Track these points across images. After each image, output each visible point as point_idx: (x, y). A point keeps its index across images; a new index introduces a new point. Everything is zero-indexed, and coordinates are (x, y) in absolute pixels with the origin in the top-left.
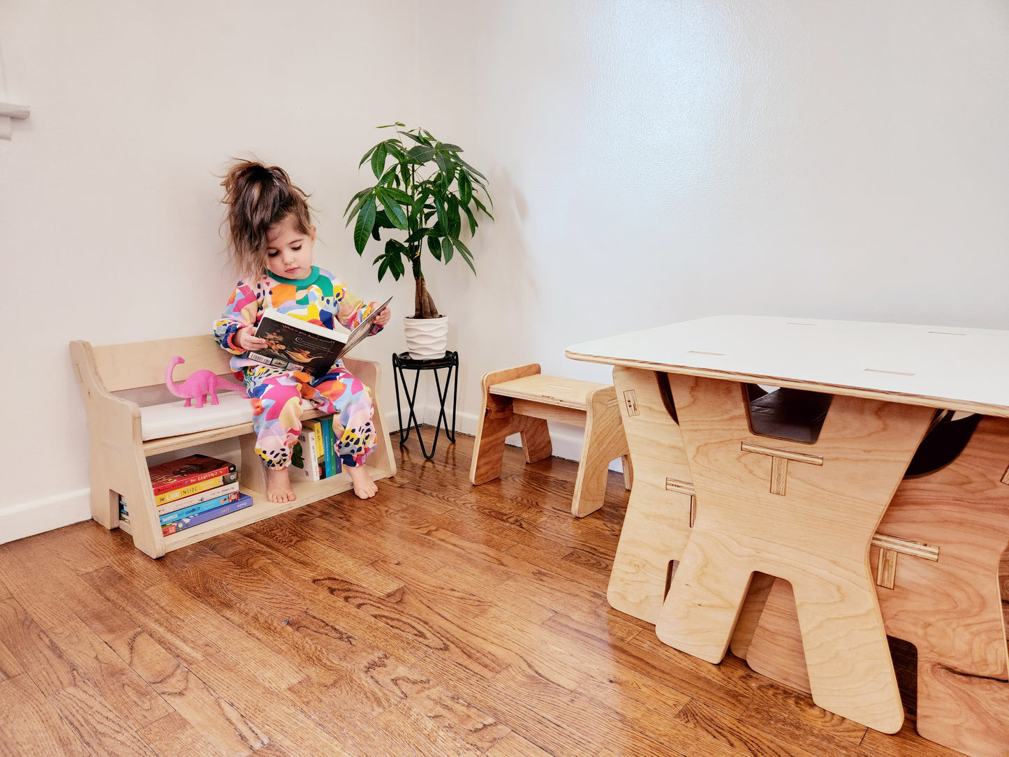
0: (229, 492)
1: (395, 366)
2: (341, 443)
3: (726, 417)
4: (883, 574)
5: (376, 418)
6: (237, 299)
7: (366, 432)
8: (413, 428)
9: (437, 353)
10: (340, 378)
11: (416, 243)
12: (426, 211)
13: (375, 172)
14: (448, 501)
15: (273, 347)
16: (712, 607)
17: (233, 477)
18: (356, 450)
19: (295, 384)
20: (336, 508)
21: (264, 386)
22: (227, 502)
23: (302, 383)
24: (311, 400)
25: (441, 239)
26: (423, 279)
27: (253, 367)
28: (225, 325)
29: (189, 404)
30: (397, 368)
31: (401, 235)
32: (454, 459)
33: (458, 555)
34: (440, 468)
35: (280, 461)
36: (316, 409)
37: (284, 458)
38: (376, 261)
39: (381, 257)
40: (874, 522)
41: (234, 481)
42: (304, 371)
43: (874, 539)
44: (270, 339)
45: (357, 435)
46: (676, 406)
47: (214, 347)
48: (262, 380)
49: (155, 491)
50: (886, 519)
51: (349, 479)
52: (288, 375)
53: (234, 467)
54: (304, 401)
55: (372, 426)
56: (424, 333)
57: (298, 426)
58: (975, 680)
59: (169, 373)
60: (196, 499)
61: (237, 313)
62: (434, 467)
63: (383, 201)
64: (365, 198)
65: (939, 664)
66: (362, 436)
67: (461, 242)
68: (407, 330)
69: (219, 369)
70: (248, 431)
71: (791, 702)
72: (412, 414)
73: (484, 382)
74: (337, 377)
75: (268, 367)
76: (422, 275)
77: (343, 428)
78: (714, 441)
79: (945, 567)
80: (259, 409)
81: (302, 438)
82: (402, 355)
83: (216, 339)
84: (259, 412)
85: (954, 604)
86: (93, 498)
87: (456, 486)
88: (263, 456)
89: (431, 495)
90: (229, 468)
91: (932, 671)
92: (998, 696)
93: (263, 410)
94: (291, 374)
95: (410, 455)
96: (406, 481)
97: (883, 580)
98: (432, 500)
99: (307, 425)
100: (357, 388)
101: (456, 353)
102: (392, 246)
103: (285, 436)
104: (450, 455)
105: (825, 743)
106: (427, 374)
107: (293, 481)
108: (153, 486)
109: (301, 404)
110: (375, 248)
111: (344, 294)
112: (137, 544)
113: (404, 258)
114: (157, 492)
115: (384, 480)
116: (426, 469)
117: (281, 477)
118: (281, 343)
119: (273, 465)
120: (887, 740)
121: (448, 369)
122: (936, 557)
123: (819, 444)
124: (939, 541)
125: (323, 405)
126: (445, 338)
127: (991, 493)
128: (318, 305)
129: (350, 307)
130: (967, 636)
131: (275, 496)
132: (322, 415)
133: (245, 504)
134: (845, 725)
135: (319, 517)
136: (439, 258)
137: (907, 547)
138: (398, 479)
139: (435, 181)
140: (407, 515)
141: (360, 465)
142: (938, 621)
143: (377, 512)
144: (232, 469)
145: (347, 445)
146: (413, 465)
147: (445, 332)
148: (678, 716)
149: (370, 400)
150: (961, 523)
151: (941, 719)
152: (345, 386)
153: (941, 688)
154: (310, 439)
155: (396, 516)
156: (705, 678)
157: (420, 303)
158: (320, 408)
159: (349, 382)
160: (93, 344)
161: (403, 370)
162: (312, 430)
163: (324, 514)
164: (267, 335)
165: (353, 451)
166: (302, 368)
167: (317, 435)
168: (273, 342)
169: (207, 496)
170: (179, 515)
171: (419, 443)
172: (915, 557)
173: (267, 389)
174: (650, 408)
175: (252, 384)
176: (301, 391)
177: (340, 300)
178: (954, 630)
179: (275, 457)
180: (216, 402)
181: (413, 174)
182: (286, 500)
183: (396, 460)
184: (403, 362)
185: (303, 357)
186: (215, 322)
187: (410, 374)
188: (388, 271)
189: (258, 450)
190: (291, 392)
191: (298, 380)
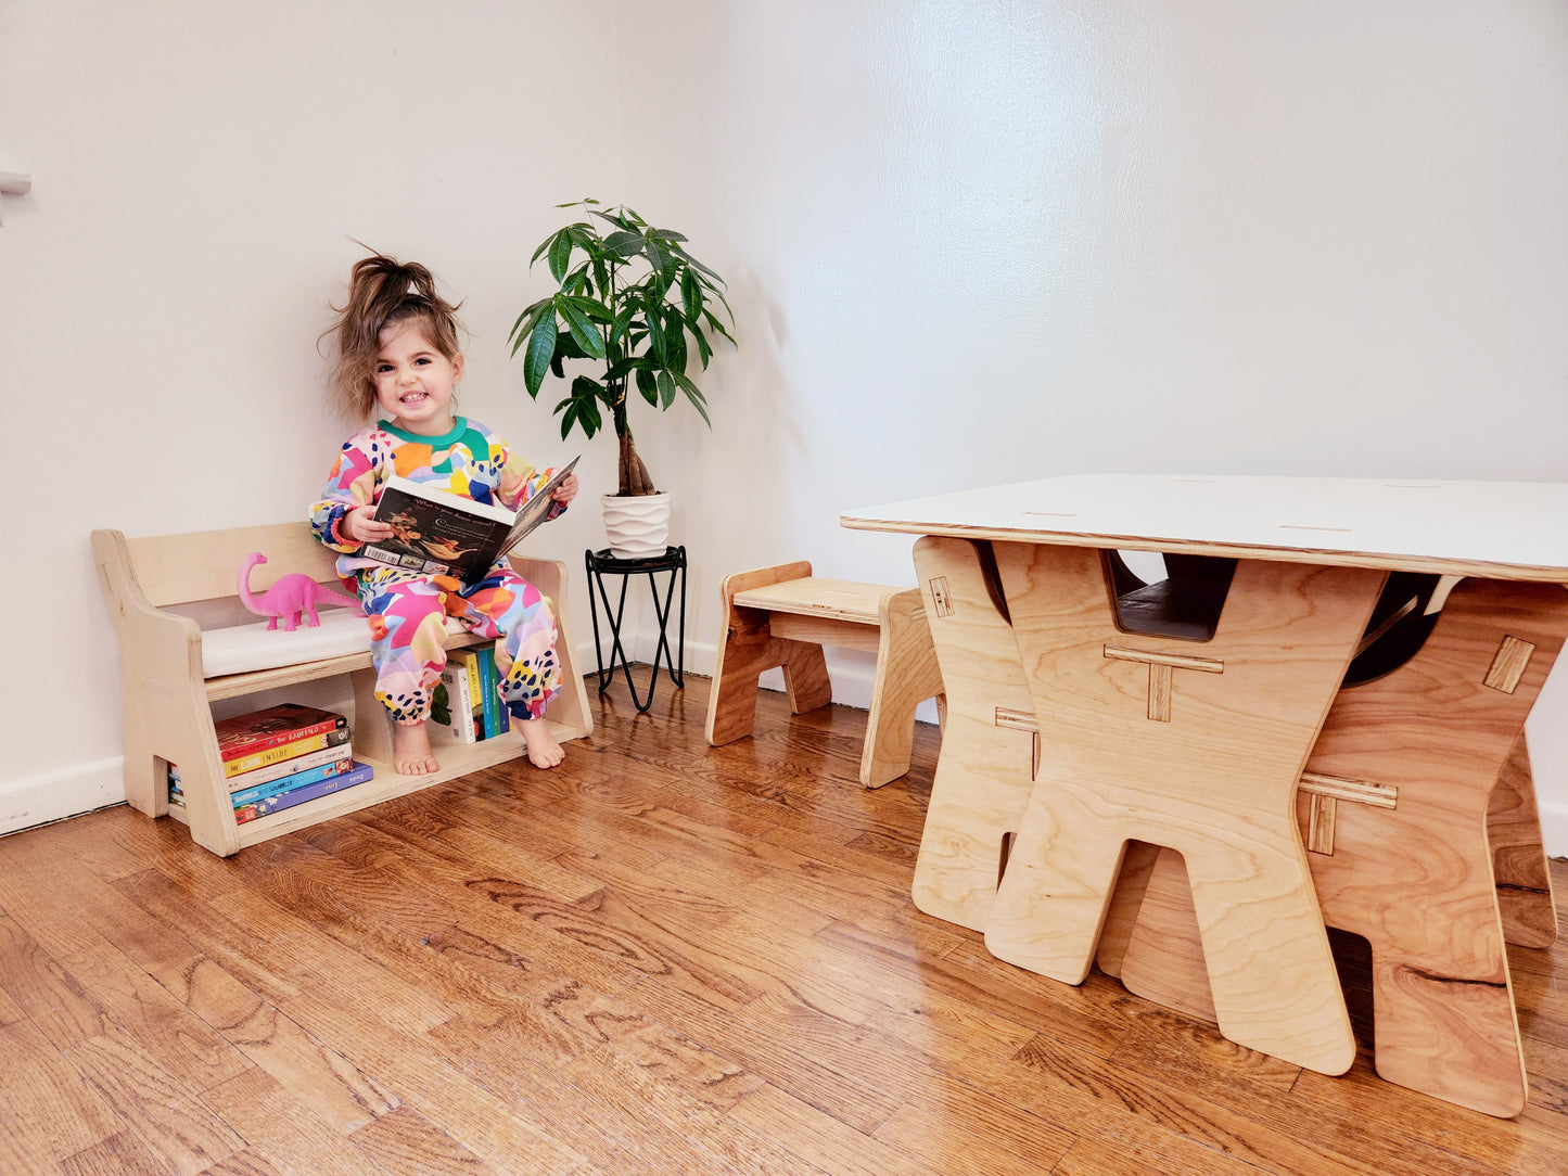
0: (336, 758)
1: (589, 570)
2: (507, 682)
3: (1080, 608)
4: (1317, 834)
5: (560, 644)
6: (343, 469)
7: (546, 666)
8: (619, 667)
9: (655, 548)
10: (505, 584)
11: (619, 381)
12: (633, 331)
13: (555, 272)
14: (672, 768)
15: (402, 537)
16: (1067, 897)
17: (342, 735)
18: (530, 694)
19: (435, 593)
20: (500, 782)
21: (389, 596)
22: (333, 773)
23: (447, 592)
24: (460, 619)
25: (656, 374)
26: (630, 437)
27: (372, 570)
28: (327, 508)
29: (274, 626)
30: (593, 573)
31: (595, 369)
32: (682, 710)
33: (688, 843)
34: (661, 722)
35: (414, 711)
36: (469, 632)
37: (419, 706)
38: (558, 409)
39: (565, 403)
40: (1299, 755)
41: (344, 742)
42: (449, 574)
43: (1301, 780)
44: (396, 524)
45: (532, 670)
46: (1007, 597)
47: (311, 542)
48: (386, 587)
49: (223, 754)
50: (1318, 749)
51: (521, 740)
52: (425, 580)
53: (345, 720)
54: (449, 619)
55: (555, 657)
56: (633, 519)
57: (441, 658)
58: (1457, 987)
59: (244, 578)
60: (286, 769)
61: (344, 490)
62: (651, 722)
63: (567, 315)
64: (539, 313)
65: (1404, 966)
66: (540, 672)
67: (687, 379)
68: (606, 514)
69: (320, 574)
70: (364, 664)
71: (1187, 1034)
72: (617, 644)
73: (726, 588)
74: (501, 582)
75: (395, 569)
76: (628, 430)
77: (510, 660)
78: (1063, 646)
79: (1408, 818)
80: (380, 631)
81: (448, 678)
82: (601, 553)
83: (314, 531)
84: (381, 635)
85: (1423, 873)
86: (127, 772)
87: (686, 749)
88: (388, 703)
89: (646, 761)
90: (337, 722)
91: (1395, 977)
92: (1491, 1009)
93: (386, 632)
94: (430, 578)
95: (615, 706)
96: (608, 742)
97: (1317, 843)
98: (648, 769)
99: (455, 657)
100: (530, 599)
101: (682, 549)
102: (582, 386)
103: (420, 672)
104: (677, 705)
105: (1237, 1091)
106: (638, 580)
107: (434, 743)
108: (221, 748)
109: (445, 623)
110: (557, 389)
111: (505, 458)
112: (196, 837)
113: (601, 405)
114: (227, 757)
115: (575, 743)
116: (639, 725)
117: (415, 736)
118: (413, 529)
119: (403, 718)
120: (1330, 1084)
121: (671, 572)
122: (1393, 803)
123: (1217, 641)
124: (1397, 779)
125: (480, 625)
126: (665, 526)
127: (1471, 702)
128: (467, 473)
129: (515, 477)
130: (1444, 921)
131: (407, 766)
132: (477, 641)
133: (362, 777)
134: (1269, 1065)
135: (475, 795)
136: (653, 403)
137: (1350, 790)
138: (596, 740)
139: (646, 287)
140: (609, 790)
141: (537, 718)
142: (1401, 899)
143: (564, 787)
144: (341, 723)
145: (517, 686)
146: (619, 721)
147: (666, 515)
148: (1017, 1057)
149: (552, 617)
150: (1428, 749)
151: (1410, 1050)
152: (513, 595)
153: (1407, 1001)
154: (460, 679)
155: (593, 791)
156: (1060, 1005)
157: (627, 473)
158: (474, 630)
159: (520, 589)
160: (128, 536)
161: (602, 575)
162: (462, 665)
163: (483, 791)
164: (392, 517)
165: (525, 695)
166: (447, 568)
167: (470, 673)
168: (402, 529)
169: (302, 764)
170: (260, 793)
171: (629, 689)
172: (1362, 804)
173: (393, 600)
174: (970, 603)
175: (371, 593)
176: (446, 604)
177: (500, 466)
178: (1424, 912)
179: (406, 705)
180: (315, 622)
181: (613, 276)
182: (423, 770)
183: (593, 712)
184: (601, 563)
185: (448, 551)
186: (312, 507)
187: (612, 581)
188: (577, 424)
189: (379, 694)
190: (430, 604)
191: (440, 588)
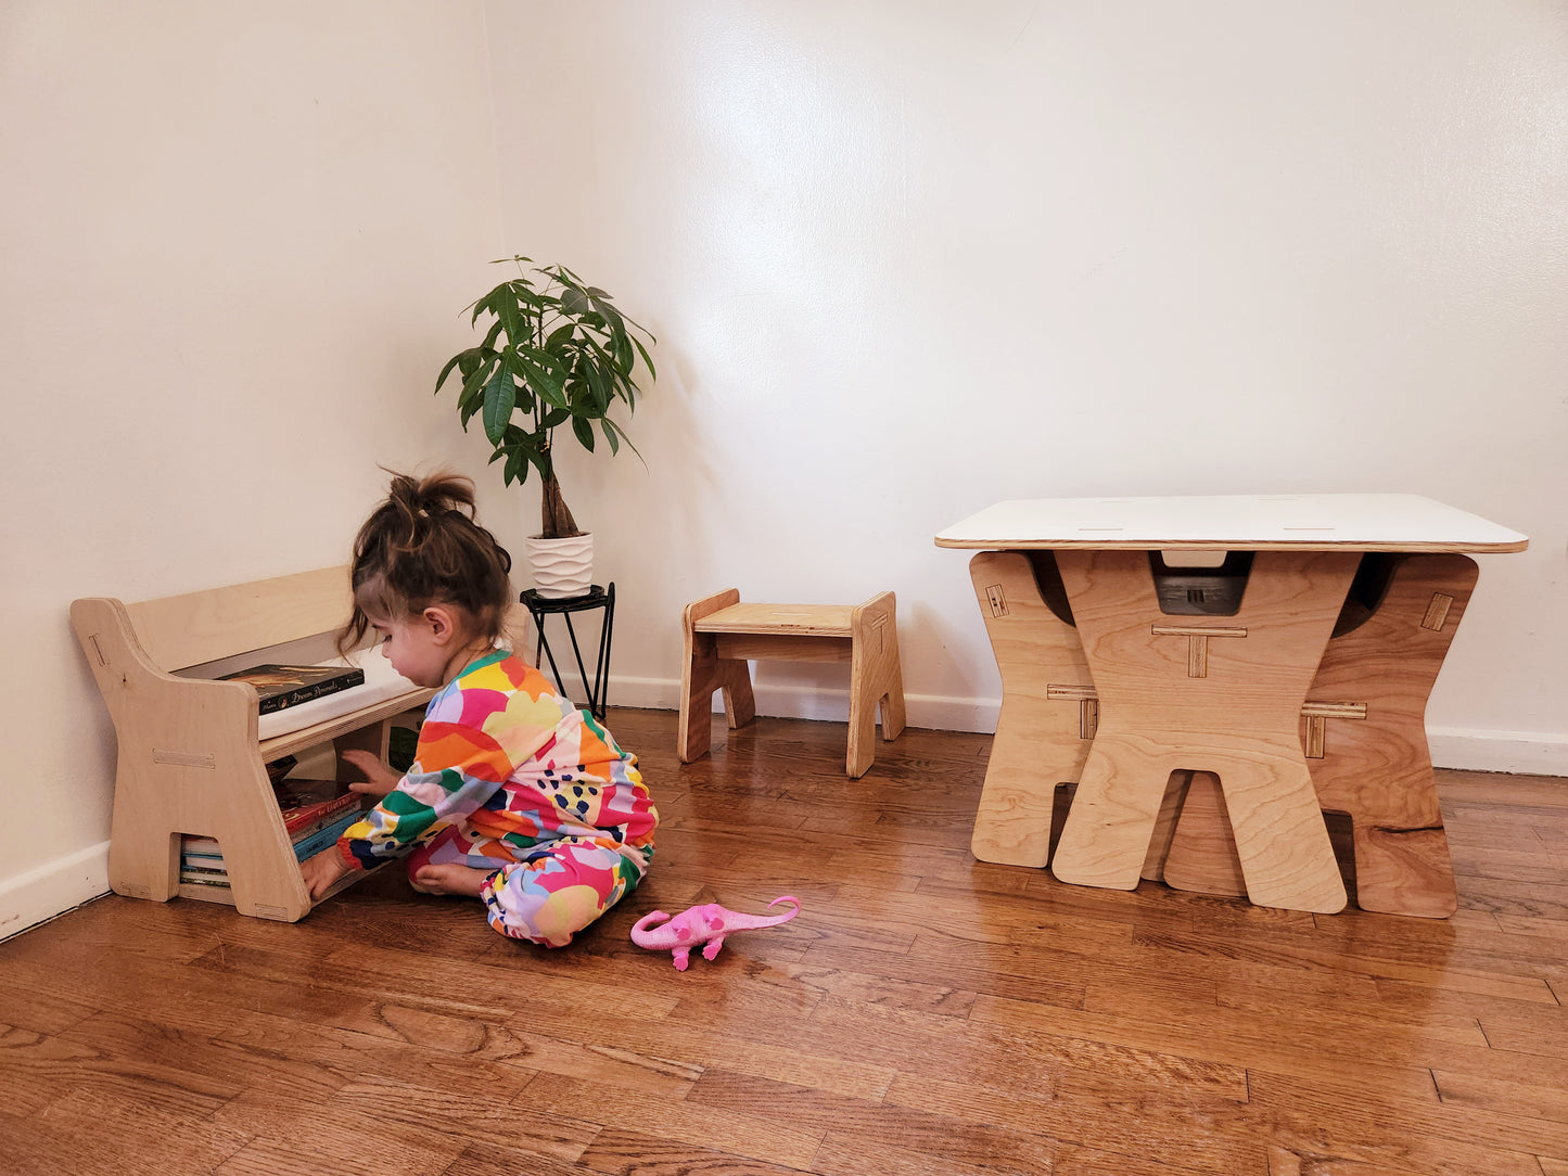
3: (1132, 599)
4: (1312, 744)
16: (1125, 823)
40: (1303, 690)
43: (1304, 708)
46: (1068, 596)
50: (1316, 684)
58: (1411, 835)
65: (1375, 827)
71: (1228, 907)
73: (688, 617)
78: (1118, 629)
79: (1375, 724)
85: (1385, 761)
91: (1369, 837)
92: (1434, 845)
97: (1311, 751)
105: (1285, 934)
120: (1335, 920)
122: (1364, 715)
123: (1241, 615)
124: (1365, 698)
127: (1413, 639)
130: (1402, 791)
134: (1290, 917)
137: (1333, 710)
142: (1372, 781)
148: (1133, 943)
150: (1387, 675)
151: (1381, 885)
153: (1378, 851)
156: (1130, 905)
172: (1344, 719)
174: (1023, 604)
178: (1387, 787)
